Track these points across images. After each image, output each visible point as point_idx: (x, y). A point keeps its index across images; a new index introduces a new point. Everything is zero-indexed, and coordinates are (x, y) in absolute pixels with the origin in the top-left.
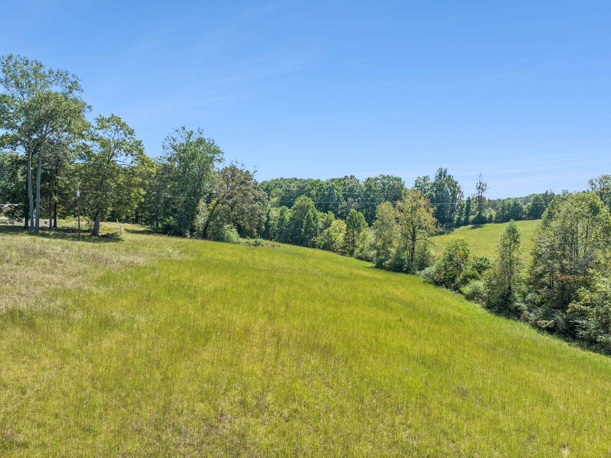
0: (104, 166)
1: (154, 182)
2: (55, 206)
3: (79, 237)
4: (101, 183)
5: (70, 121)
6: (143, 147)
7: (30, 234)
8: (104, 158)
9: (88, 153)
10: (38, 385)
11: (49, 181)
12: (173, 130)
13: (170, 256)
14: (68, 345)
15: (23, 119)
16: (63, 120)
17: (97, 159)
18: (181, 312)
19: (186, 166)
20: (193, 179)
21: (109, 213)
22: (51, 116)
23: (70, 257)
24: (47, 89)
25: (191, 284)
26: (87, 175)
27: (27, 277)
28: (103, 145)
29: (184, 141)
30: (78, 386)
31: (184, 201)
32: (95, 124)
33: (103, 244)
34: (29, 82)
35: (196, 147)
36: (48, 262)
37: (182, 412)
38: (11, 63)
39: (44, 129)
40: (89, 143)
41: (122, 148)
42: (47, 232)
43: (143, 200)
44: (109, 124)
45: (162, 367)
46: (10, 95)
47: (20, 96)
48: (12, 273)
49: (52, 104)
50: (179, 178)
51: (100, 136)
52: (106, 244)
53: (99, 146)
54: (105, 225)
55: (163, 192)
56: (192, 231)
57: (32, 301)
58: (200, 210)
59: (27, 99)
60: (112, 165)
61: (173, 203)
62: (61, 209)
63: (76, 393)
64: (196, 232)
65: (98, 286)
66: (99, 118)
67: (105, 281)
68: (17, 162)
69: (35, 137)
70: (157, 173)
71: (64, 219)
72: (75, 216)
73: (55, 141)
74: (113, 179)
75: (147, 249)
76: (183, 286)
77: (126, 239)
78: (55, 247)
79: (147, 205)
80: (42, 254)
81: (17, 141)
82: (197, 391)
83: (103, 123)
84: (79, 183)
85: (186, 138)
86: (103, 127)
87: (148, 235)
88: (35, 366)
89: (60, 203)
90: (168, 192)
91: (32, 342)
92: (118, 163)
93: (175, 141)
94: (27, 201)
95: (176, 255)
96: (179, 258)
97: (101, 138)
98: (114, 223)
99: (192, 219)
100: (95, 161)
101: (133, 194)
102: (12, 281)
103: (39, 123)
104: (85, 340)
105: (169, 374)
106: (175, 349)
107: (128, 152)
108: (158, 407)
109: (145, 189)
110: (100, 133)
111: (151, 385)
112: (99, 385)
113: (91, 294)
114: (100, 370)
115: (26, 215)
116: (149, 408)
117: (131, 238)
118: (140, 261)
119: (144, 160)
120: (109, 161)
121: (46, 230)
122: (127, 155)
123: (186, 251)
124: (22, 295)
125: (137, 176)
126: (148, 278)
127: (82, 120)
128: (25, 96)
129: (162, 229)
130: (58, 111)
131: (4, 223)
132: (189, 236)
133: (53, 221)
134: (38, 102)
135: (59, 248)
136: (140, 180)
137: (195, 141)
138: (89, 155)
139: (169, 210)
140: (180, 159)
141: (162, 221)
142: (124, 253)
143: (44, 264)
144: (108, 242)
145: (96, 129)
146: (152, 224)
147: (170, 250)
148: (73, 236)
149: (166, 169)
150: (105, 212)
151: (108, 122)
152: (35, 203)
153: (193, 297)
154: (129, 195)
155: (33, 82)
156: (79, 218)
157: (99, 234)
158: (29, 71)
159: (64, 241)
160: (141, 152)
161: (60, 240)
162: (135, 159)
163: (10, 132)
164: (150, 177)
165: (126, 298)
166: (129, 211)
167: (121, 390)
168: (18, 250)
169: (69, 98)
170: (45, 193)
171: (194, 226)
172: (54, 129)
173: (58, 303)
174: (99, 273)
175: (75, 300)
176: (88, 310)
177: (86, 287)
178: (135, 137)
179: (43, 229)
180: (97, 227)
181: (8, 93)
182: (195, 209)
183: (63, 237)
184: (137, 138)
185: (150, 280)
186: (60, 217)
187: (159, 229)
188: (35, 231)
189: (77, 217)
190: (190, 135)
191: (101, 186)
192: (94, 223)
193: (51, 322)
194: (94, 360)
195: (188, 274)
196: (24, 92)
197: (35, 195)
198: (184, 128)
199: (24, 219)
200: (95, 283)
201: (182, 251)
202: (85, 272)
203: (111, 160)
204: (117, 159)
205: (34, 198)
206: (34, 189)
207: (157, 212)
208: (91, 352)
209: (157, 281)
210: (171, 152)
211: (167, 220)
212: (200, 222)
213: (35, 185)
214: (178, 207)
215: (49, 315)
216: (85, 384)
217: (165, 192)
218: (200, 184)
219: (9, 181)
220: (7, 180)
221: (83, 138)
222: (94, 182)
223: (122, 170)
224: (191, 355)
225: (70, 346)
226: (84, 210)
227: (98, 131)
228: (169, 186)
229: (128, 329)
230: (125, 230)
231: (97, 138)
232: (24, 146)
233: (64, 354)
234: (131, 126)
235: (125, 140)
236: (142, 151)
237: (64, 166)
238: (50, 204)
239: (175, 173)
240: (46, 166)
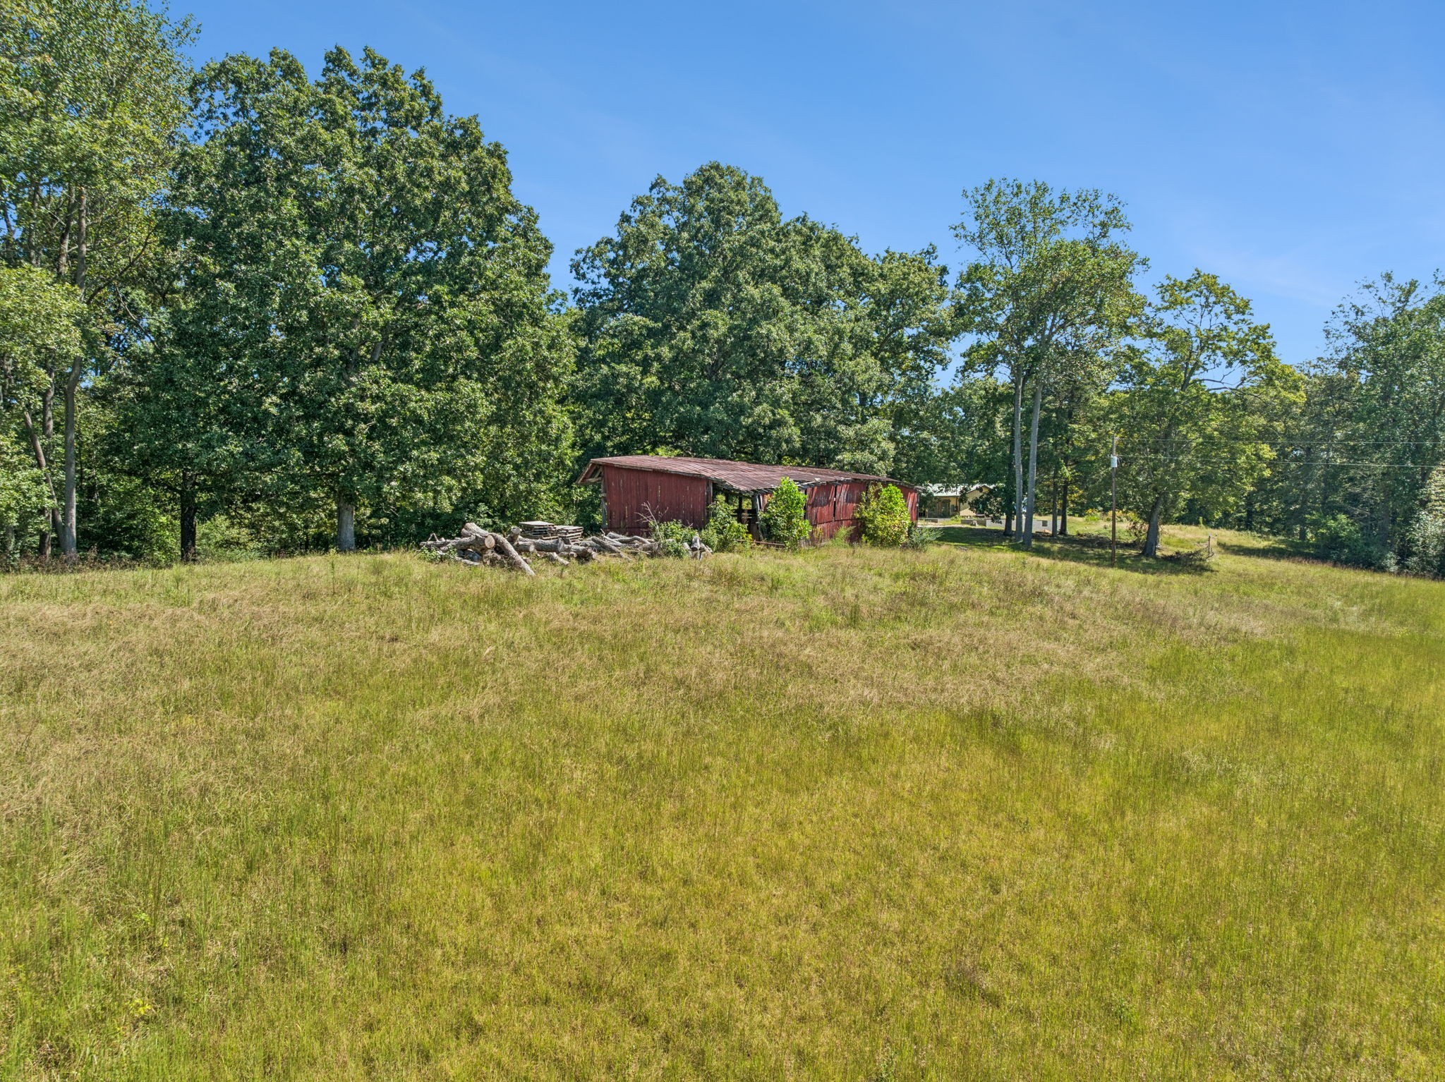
0: (1175, 394)
1: (1297, 426)
2: (1065, 488)
3: (1112, 559)
4: (1167, 435)
5: (1101, 301)
6: (1271, 340)
7: (1015, 548)
8: (1175, 375)
9: (1139, 367)
10: (1023, 882)
11: (1054, 436)
12: (1357, 286)
13: (1334, 620)
14: (1083, 808)
15: (1009, 307)
16: (1088, 298)
17: (1158, 381)
18: (1362, 778)
19: (1395, 376)
20: (1411, 412)
21: (1182, 504)
22: (1062, 294)
23: (1093, 606)
24: (1055, 238)
25: (1398, 705)
26: (1135, 418)
27: (1009, 644)
28: (1173, 347)
29: (1389, 312)
30: (1099, 906)
31: (1383, 474)
32: (1156, 300)
33: (1165, 578)
34: (1023, 228)
35: (1425, 323)
36: (1048, 613)
37: (1356, 1056)
38: (990, 198)
39: (1049, 324)
40: (1141, 344)
41: (1220, 348)
42: (1047, 545)
43: (1267, 473)
44: (1189, 294)
45: (1305, 916)
46: (988, 263)
47: (1005, 261)
48: (982, 631)
49: (1064, 270)
50: (1369, 412)
51: (1165, 325)
52: (1173, 578)
53: (1163, 349)
54: (1171, 532)
55: (1323, 450)
56: (1404, 554)
57: (1016, 697)
58: (1433, 497)
59: (1017, 266)
60: (1194, 391)
61: (1351, 479)
62: (1077, 494)
63: (1096, 922)
64: (1415, 559)
65: (1152, 681)
66: (1166, 283)
67: (1168, 671)
68: (995, 399)
69: (1029, 342)
70: (1308, 404)
71: (1081, 516)
72: (1105, 510)
73: (1069, 348)
74: (1196, 424)
75: (1273, 595)
76: (1372, 708)
77: (1222, 569)
78: (1062, 580)
79: (1276, 483)
80: (1037, 594)
81: (996, 356)
82: (1406, 1011)
83: (1174, 294)
84: (1117, 438)
85: (1393, 304)
86: (1173, 304)
87: (1278, 559)
88: (1018, 840)
89: (1075, 482)
90: (1336, 450)
91: (1013, 785)
92: (1209, 385)
93: (1363, 314)
94: (1011, 480)
95: (1352, 620)
96: (1362, 628)
97: (1170, 330)
98: (1193, 528)
99: (1406, 522)
100: (1155, 384)
101: (1243, 458)
102: (981, 649)
103: (1039, 311)
104: (1118, 804)
105: (1324, 939)
106: (1345, 878)
107: (1234, 356)
108: (1290, 1018)
109: (1272, 445)
110: (1168, 318)
111: (1272, 955)
112: (1145, 917)
113: (1136, 697)
114: (1151, 884)
115: (1009, 508)
116: (1263, 1011)
117: (1234, 567)
118: (1256, 627)
119: (1273, 373)
120: (1187, 380)
121: (1045, 541)
122: (1230, 364)
123: (1382, 611)
124: (998, 682)
125: (1253, 413)
126: (1276, 675)
127: (1128, 294)
128: (1014, 258)
129: (1315, 546)
130: (1078, 282)
131: (968, 522)
132: (1394, 568)
133: (1059, 519)
134: (1038, 269)
135: (1070, 583)
136: (1263, 421)
137: (1422, 307)
138: (1140, 371)
139: (1338, 498)
140: (1375, 362)
141: (1316, 524)
142: (1217, 605)
143: (1041, 618)
144: (1176, 572)
145: (1159, 309)
146: (1289, 532)
147: (1338, 604)
148: (1100, 557)
149: (1333, 388)
150: (1174, 502)
151: (1186, 289)
152: (1025, 483)
153: (1402, 743)
154: (1233, 458)
155: (1029, 228)
156: (1114, 515)
157: (1158, 553)
158: (1022, 207)
159: (1082, 567)
160: (1267, 353)
161: (1072, 564)
162: (1251, 373)
163: (985, 339)
164: (1287, 412)
165: (1218, 720)
166: (1231, 499)
167: (1195, 944)
168: (992, 583)
169: (1101, 248)
170: (1047, 461)
171: (1412, 541)
172: (1068, 321)
173: (1067, 708)
174: (1157, 651)
175: (1100, 707)
176: (1129, 735)
177: (1126, 680)
178: (1253, 319)
179: (1039, 537)
180: (1153, 534)
181: (984, 261)
182: (1416, 496)
183: (1079, 557)
184: (1258, 321)
185: (1280, 680)
186: (1074, 512)
187: (1309, 546)
188: (1023, 541)
189: (1110, 513)
190: (1409, 293)
191: (1165, 443)
192: (1146, 526)
193: (1050, 749)
194: (1138, 855)
195: (1387, 675)
196: (1012, 253)
197: (1026, 465)
198: (1389, 278)
199: (1004, 517)
200: (1146, 673)
201: (1372, 610)
202: (1125, 644)
203: (1192, 378)
204: (1205, 375)
205: (1025, 473)
206: (1026, 454)
207: (1304, 502)
208: (1131, 834)
209: (1298, 684)
210: (1349, 344)
211: (1331, 523)
212: (1431, 530)
213: (1028, 444)
214: (1364, 490)
215: (1048, 734)
216: (1116, 908)
217: (1328, 451)
218: (1434, 424)
219: (979, 438)
220: (976, 435)
221: (1127, 334)
222: (1151, 432)
223: (1217, 401)
224: (1389, 903)
225: (1086, 811)
226: (1126, 496)
227: (1161, 315)
228: (1339, 434)
229: (1219, 797)
230: (1219, 544)
231: (1159, 331)
232: (1009, 363)
233: (1076, 826)
234: (1242, 293)
235: (1225, 329)
236: (1269, 351)
237: (1087, 400)
238: (1055, 484)
239: (1359, 401)
240: (1049, 402)
